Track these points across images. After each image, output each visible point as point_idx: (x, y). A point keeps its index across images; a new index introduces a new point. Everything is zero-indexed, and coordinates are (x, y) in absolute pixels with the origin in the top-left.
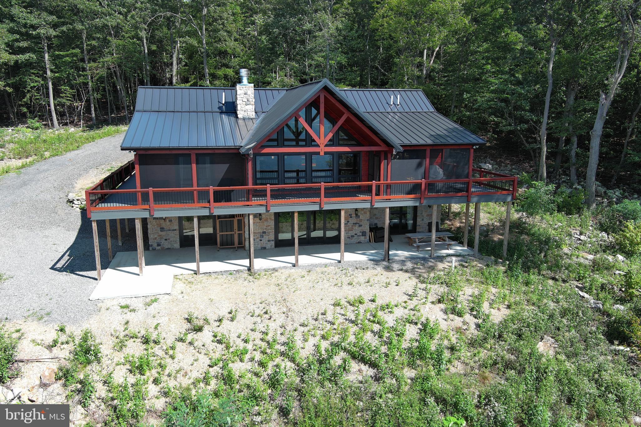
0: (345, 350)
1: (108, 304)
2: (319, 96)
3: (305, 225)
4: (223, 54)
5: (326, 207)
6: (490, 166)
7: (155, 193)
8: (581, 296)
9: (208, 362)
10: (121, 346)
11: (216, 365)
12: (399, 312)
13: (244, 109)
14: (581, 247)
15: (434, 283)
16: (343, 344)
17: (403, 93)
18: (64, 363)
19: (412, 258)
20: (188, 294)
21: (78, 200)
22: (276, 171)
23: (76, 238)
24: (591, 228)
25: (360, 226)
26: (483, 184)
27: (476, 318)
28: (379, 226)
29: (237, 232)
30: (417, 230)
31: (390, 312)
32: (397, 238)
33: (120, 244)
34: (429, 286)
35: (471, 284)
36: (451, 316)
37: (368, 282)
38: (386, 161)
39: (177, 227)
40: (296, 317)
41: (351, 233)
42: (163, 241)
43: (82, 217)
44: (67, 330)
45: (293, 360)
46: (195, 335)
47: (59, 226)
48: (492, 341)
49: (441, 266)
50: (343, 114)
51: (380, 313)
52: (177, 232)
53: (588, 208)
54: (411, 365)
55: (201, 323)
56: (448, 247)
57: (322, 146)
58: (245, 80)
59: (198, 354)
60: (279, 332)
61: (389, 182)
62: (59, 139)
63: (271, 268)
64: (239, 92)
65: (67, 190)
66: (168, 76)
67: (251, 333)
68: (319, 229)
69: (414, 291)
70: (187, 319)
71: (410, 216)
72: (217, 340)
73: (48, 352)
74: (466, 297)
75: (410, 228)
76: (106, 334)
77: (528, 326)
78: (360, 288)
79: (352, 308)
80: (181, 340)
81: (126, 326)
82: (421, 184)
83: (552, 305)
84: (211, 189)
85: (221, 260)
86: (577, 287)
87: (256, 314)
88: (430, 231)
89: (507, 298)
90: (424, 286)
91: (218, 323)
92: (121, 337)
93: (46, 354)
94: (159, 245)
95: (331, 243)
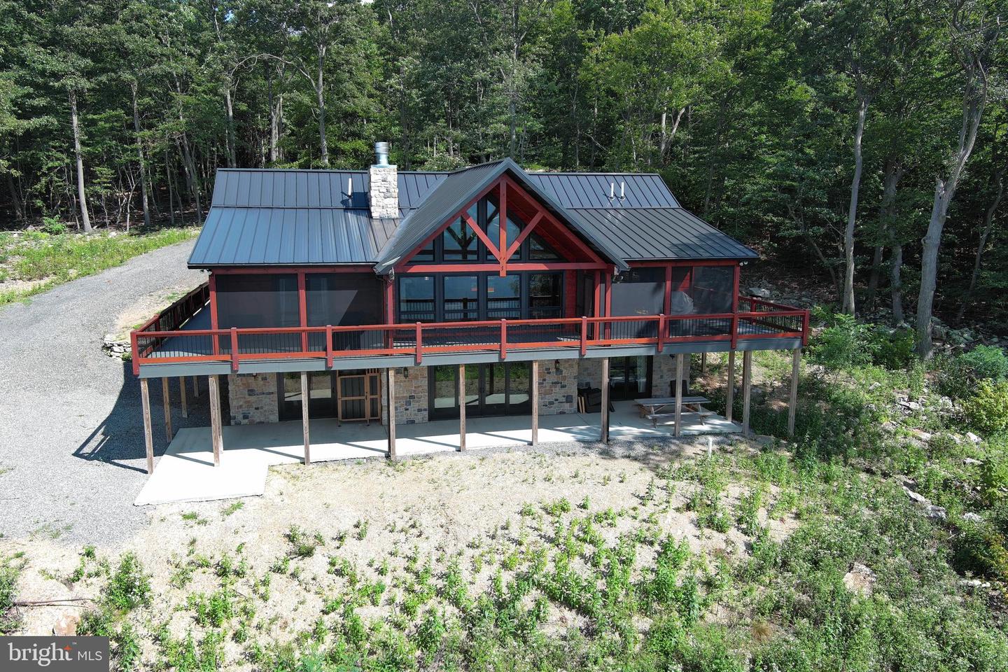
0: (538, 585)
1: (164, 511)
2: (499, 184)
3: (477, 384)
4: (351, 116)
5: (510, 358)
6: (767, 292)
7: (240, 336)
8: (911, 499)
9: (321, 606)
10: (182, 579)
11: (334, 610)
12: (626, 525)
13: (381, 204)
14: (910, 420)
15: (679, 478)
16: (535, 576)
17: (629, 179)
18: (90, 607)
19: (643, 439)
20: (290, 496)
21: (119, 345)
22: (431, 301)
23: (116, 406)
24: (926, 390)
25: (563, 387)
26: (755, 321)
27: (746, 533)
28: (593, 386)
29: (370, 397)
30: (654, 393)
31: (611, 525)
32: (622, 406)
33: (185, 416)
34: (672, 483)
35: (739, 480)
36: (707, 531)
37: (576, 476)
38: (603, 285)
39: (274, 389)
40: (461, 533)
41: (549, 398)
42: (252, 411)
43: (125, 371)
44: (97, 553)
45: (456, 602)
46: (300, 562)
47: (89, 386)
48: (772, 572)
49: (689, 450)
50: (536, 212)
51: (594, 527)
52: (275, 397)
53: (922, 360)
54: (645, 610)
55: (310, 542)
56: (702, 420)
57: (503, 262)
58: (383, 160)
59: (304, 593)
60: (434, 558)
61: (608, 317)
62: (92, 248)
63: (423, 453)
64: (373, 179)
65: (102, 329)
66: (264, 150)
67: (390, 559)
68: (499, 392)
69: (647, 490)
70: (288, 536)
71: (641, 370)
72: (336, 570)
73: (66, 589)
74: (730, 500)
75: (641, 389)
76: (160, 560)
77: (829, 548)
78: (562, 486)
79: (550, 518)
80: (279, 570)
81: (191, 548)
82: (657, 322)
83: (866, 513)
84: (329, 329)
85: (344, 440)
86: (906, 484)
87: (399, 528)
88: (673, 394)
89: (796, 502)
90: (664, 482)
91: (337, 543)
92: (184, 565)
93: (63, 593)
94: (245, 417)
95: (518, 414)
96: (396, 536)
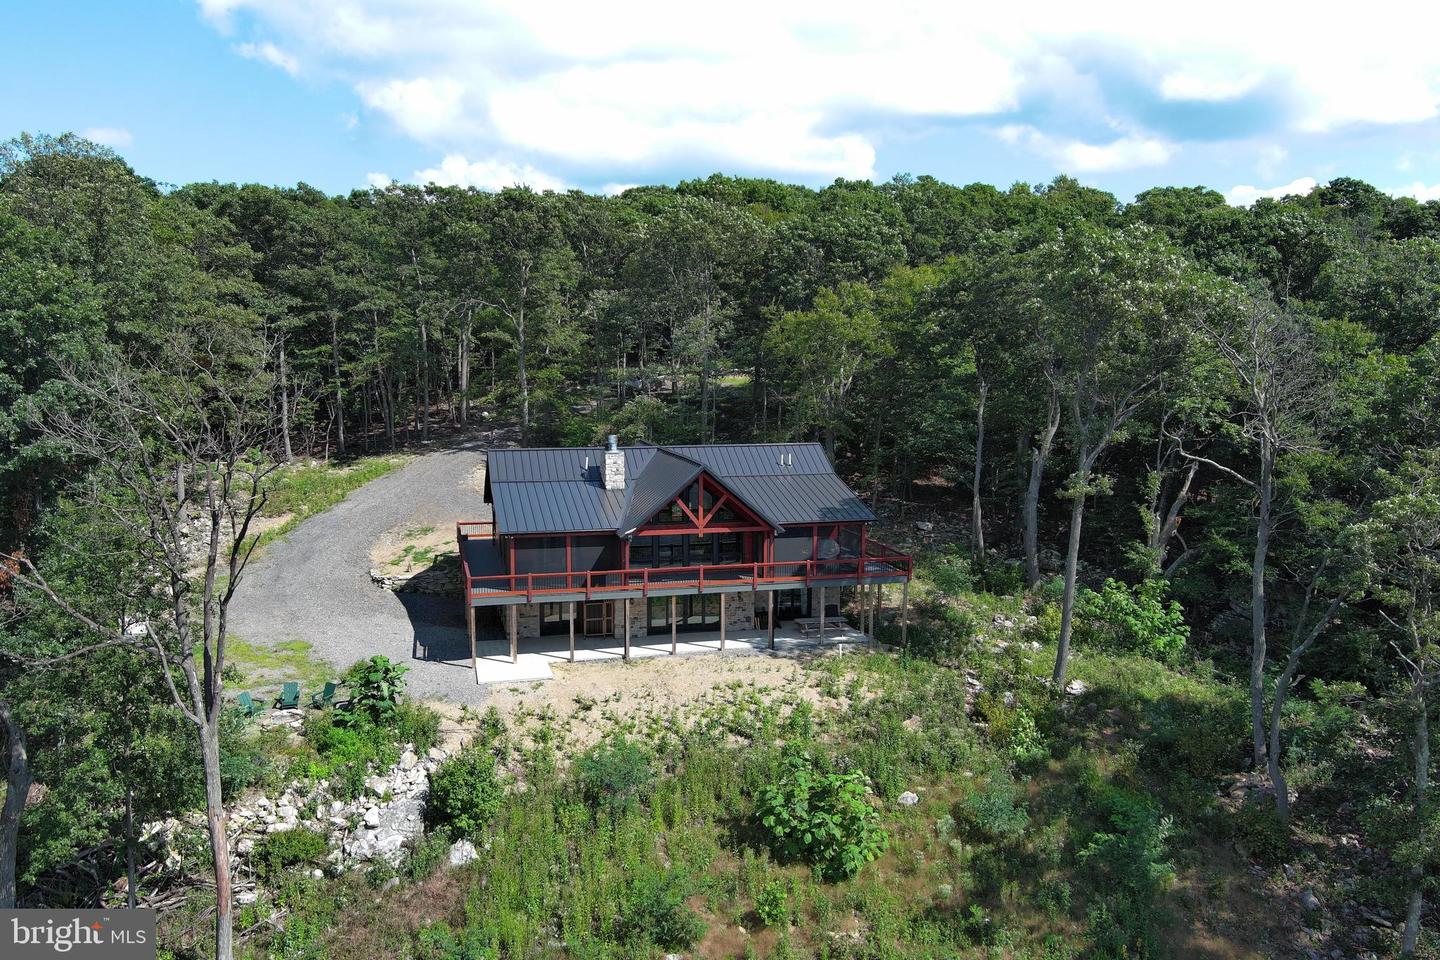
0: (723, 725)
1: (499, 688)
2: (698, 478)
5: (706, 591)
6: (931, 525)
7: (533, 578)
9: (602, 735)
10: (521, 722)
11: (609, 736)
12: (776, 695)
13: (613, 480)
14: (998, 634)
15: (816, 670)
16: (721, 720)
17: (796, 449)
19: (798, 646)
20: (569, 680)
21: (387, 579)
24: (1020, 612)
25: (744, 610)
27: (850, 700)
28: (763, 611)
29: (605, 618)
30: (813, 614)
31: (768, 695)
32: (787, 625)
34: (810, 672)
35: (854, 671)
36: (826, 698)
37: (749, 668)
38: (768, 542)
39: (540, 615)
40: (678, 699)
41: (733, 619)
42: (523, 629)
44: (468, 708)
45: (677, 733)
46: (585, 713)
49: (829, 653)
50: (722, 494)
51: (758, 696)
52: (538, 619)
53: (1029, 588)
55: (589, 703)
56: (842, 634)
57: (701, 528)
58: (614, 447)
59: (591, 729)
60: (662, 712)
61: (772, 563)
63: (648, 656)
64: (608, 461)
65: (363, 565)
67: (637, 712)
68: (697, 615)
69: (793, 676)
70: (575, 700)
72: (607, 717)
73: (459, 726)
74: (846, 682)
75: (804, 611)
76: (506, 711)
78: (740, 673)
79: (731, 692)
80: (573, 717)
81: (519, 707)
82: (806, 566)
84: (589, 574)
85: (592, 648)
87: (640, 695)
89: (888, 683)
90: (805, 672)
91: (605, 704)
92: (519, 715)
95: (710, 630)
96: (637, 701)
